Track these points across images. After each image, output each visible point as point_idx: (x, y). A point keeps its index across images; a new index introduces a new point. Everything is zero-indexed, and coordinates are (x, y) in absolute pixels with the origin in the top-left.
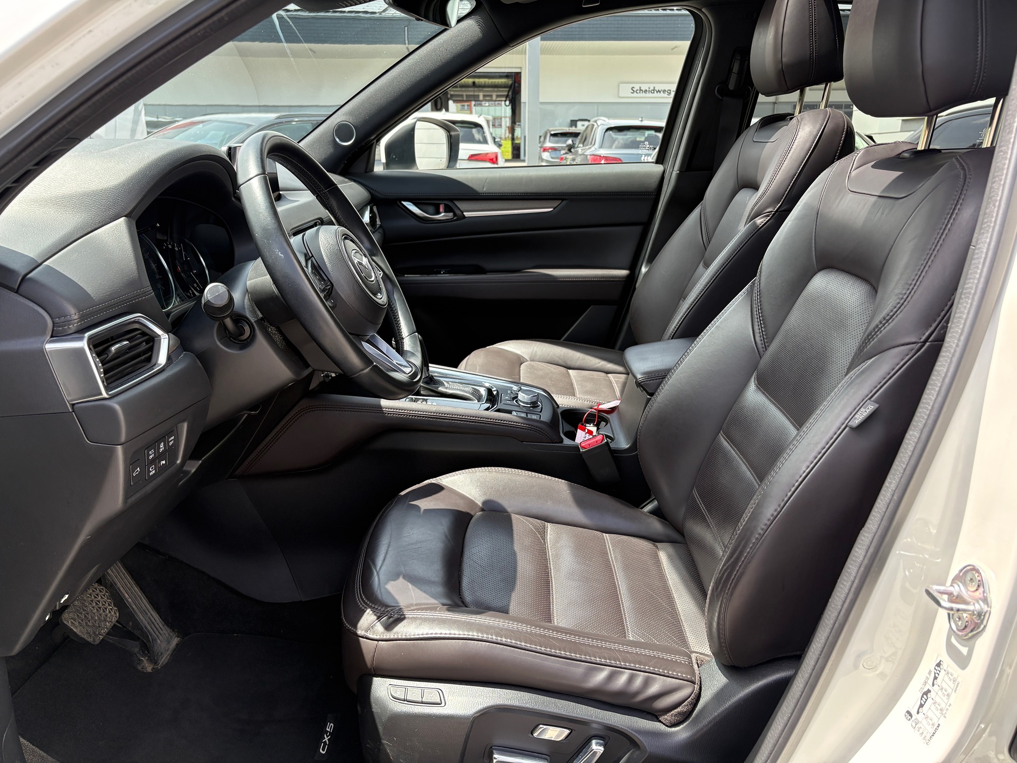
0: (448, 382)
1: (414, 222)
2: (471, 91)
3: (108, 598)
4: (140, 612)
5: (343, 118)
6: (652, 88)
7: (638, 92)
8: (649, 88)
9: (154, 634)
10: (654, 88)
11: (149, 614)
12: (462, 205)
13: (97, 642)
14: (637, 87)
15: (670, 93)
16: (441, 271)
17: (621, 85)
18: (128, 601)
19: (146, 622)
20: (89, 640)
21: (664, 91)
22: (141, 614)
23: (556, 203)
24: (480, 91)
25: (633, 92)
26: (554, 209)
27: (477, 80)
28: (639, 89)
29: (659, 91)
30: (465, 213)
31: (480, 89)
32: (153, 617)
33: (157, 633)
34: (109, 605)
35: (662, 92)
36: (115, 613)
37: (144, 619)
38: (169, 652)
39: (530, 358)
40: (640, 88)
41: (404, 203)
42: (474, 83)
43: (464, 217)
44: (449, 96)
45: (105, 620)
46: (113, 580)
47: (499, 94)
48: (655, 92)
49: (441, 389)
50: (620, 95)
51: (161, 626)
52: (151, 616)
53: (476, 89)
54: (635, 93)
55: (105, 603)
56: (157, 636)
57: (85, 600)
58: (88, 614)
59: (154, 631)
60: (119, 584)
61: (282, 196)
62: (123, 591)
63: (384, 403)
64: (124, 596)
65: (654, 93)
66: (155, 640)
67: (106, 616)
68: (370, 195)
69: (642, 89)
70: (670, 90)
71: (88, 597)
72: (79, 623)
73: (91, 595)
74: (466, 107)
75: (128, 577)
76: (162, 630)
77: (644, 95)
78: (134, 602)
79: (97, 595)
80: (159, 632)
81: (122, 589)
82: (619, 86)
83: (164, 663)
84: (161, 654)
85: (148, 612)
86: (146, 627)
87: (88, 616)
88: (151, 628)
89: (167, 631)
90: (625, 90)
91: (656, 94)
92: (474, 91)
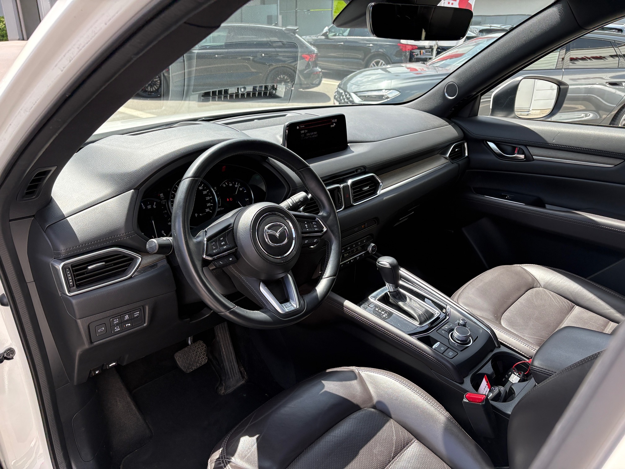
0: (411, 299)
1: (494, 158)
3: (204, 351)
4: (228, 361)
5: (452, 80)
9: (230, 375)
11: (233, 364)
12: (533, 150)
13: (188, 372)
16: (506, 196)
18: (223, 353)
19: (229, 367)
20: (184, 370)
22: (228, 362)
23: (618, 162)
26: (615, 166)
30: (533, 157)
32: (234, 366)
33: (233, 375)
34: (203, 355)
36: (205, 360)
37: (228, 365)
38: (235, 388)
39: (544, 285)
41: (489, 143)
43: (534, 160)
45: (197, 363)
46: (219, 340)
49: (401, 304)
51: (237, 371)
52: (233, 365)
55: (201, 353)
56: (232, 376)
57: (191, 349)
58: (189, 356)
59: (231, 373)
60: (222, 343)
61: (348, 147)
62: (223, 348)
63: (347, 303)
64: (222, 350)
66: (230, 378)
67: (199, 360)
68: (463, 134)
71: (194, 348)
72: (182, 360)
73: (196, 347)
75: (229, 341)
76: (236, 374)
78: (226, 355)
79: (199, 348)
80: (234, 375)
81: (222, 346)
83: (229, 393)
84: (229, 387)
85: (232, 362)
86: (227, 370)
87: (188, 357)
88: (230, 371)
89: (239, 375)
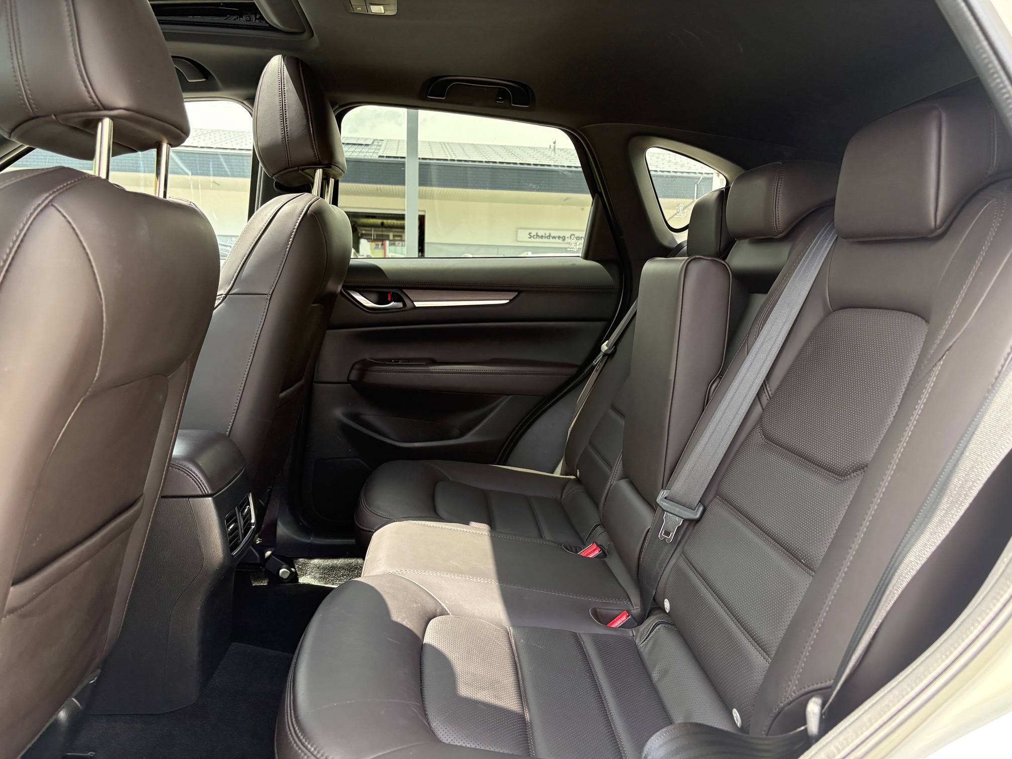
2: (379, 231)
6: (548, 235)
7: (535, 237)
8: (545, 234)
10: (550, 234)
14: (534, 233)
15: (564, 239)
17: (519, 230)
21: (559, 237)
24: (390, 232)
25: (529, 236)
27: (385, 221)
28: (535, 234)
29: (554, 237)
31: (389, 229)
35: (557, 238)
40: (537, 234)
42: (382, 224)
44: (360, 235)
47: (396, 234)
48: (551, 238)
50: (519, 239)
53: (384, 229)
54: (532, 238)
65: (549, 238)
69: (538, 234)
70: (564, 237)
74: (380, 246)
77: (540, 240)
82: (517, 232)
90: (523, 236)
91: (551, 240)
92: (382, 231)
